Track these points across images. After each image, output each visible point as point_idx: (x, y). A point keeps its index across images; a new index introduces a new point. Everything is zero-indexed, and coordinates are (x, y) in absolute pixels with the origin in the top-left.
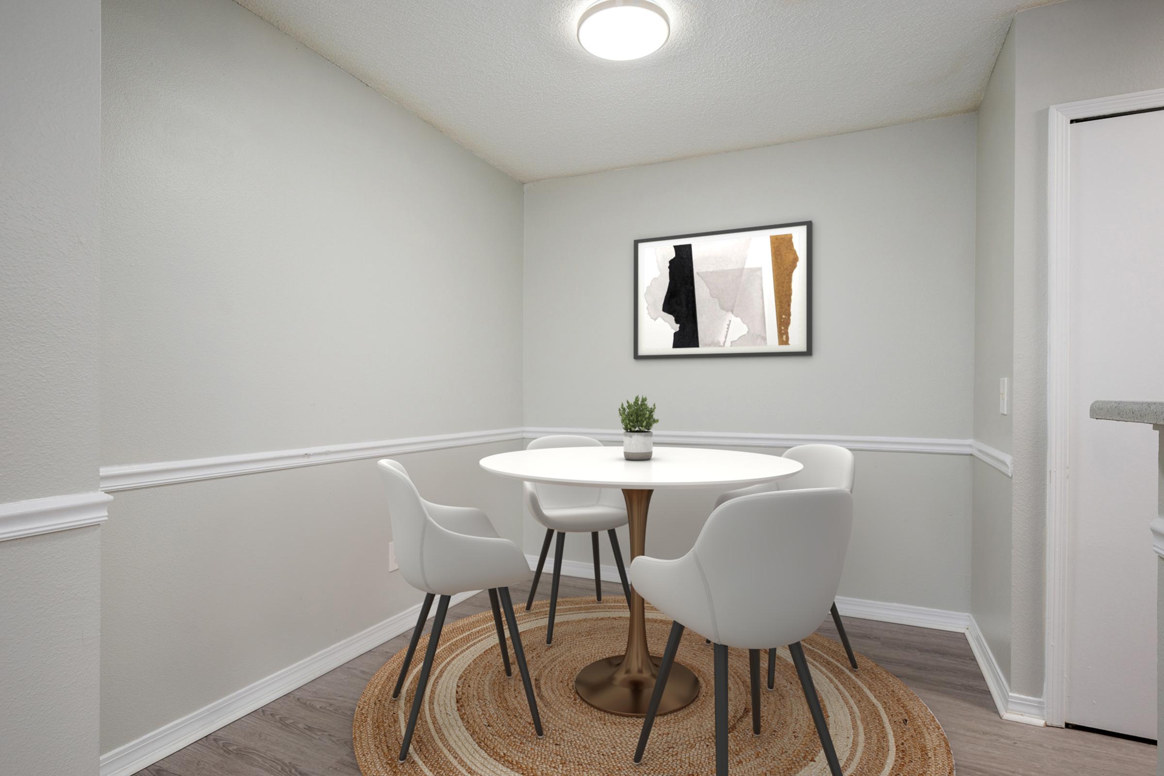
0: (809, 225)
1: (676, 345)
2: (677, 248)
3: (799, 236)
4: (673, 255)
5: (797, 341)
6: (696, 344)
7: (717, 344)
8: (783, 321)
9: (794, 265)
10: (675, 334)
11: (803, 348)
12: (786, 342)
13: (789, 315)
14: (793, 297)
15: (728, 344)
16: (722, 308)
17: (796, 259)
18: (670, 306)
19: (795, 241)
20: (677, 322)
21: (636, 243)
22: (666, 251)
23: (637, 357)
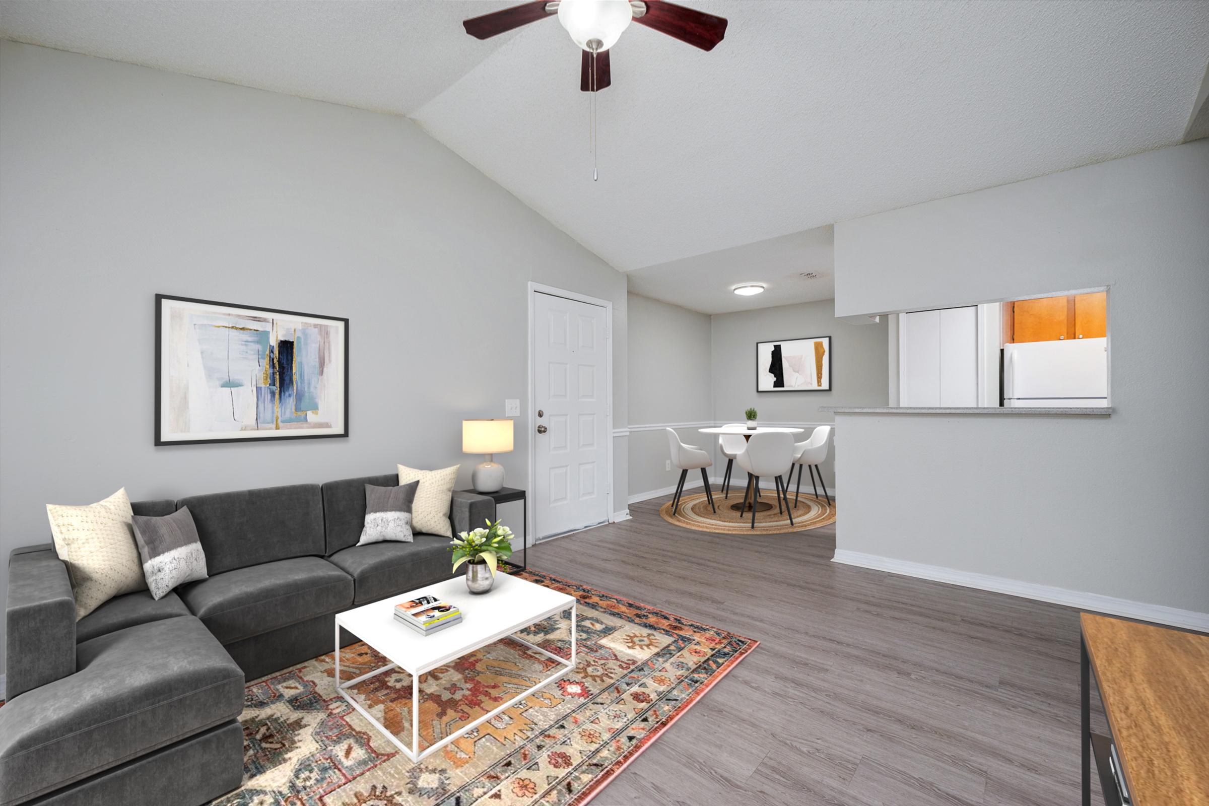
0: (830, 338)
1: (774, 387)
2: (775, 346)
3: (825, 342)
4: (773, 349)
5: (825, 385)
6: (783, 386)
7: (792, 386)
8: (819, 377)
9: (823, 354)
10: (775, 382)
11: (827, 388)
12: (820, 386)
13: (821, 374)
14: (823, 367)
15: (796, 386)
16: (794, 371)
17: (824, 351)
18: (771, 371)
19: (824, 344)
20: (775, 377)
21: (757, 344)
22: (770, 347)
23: (758, 391)
